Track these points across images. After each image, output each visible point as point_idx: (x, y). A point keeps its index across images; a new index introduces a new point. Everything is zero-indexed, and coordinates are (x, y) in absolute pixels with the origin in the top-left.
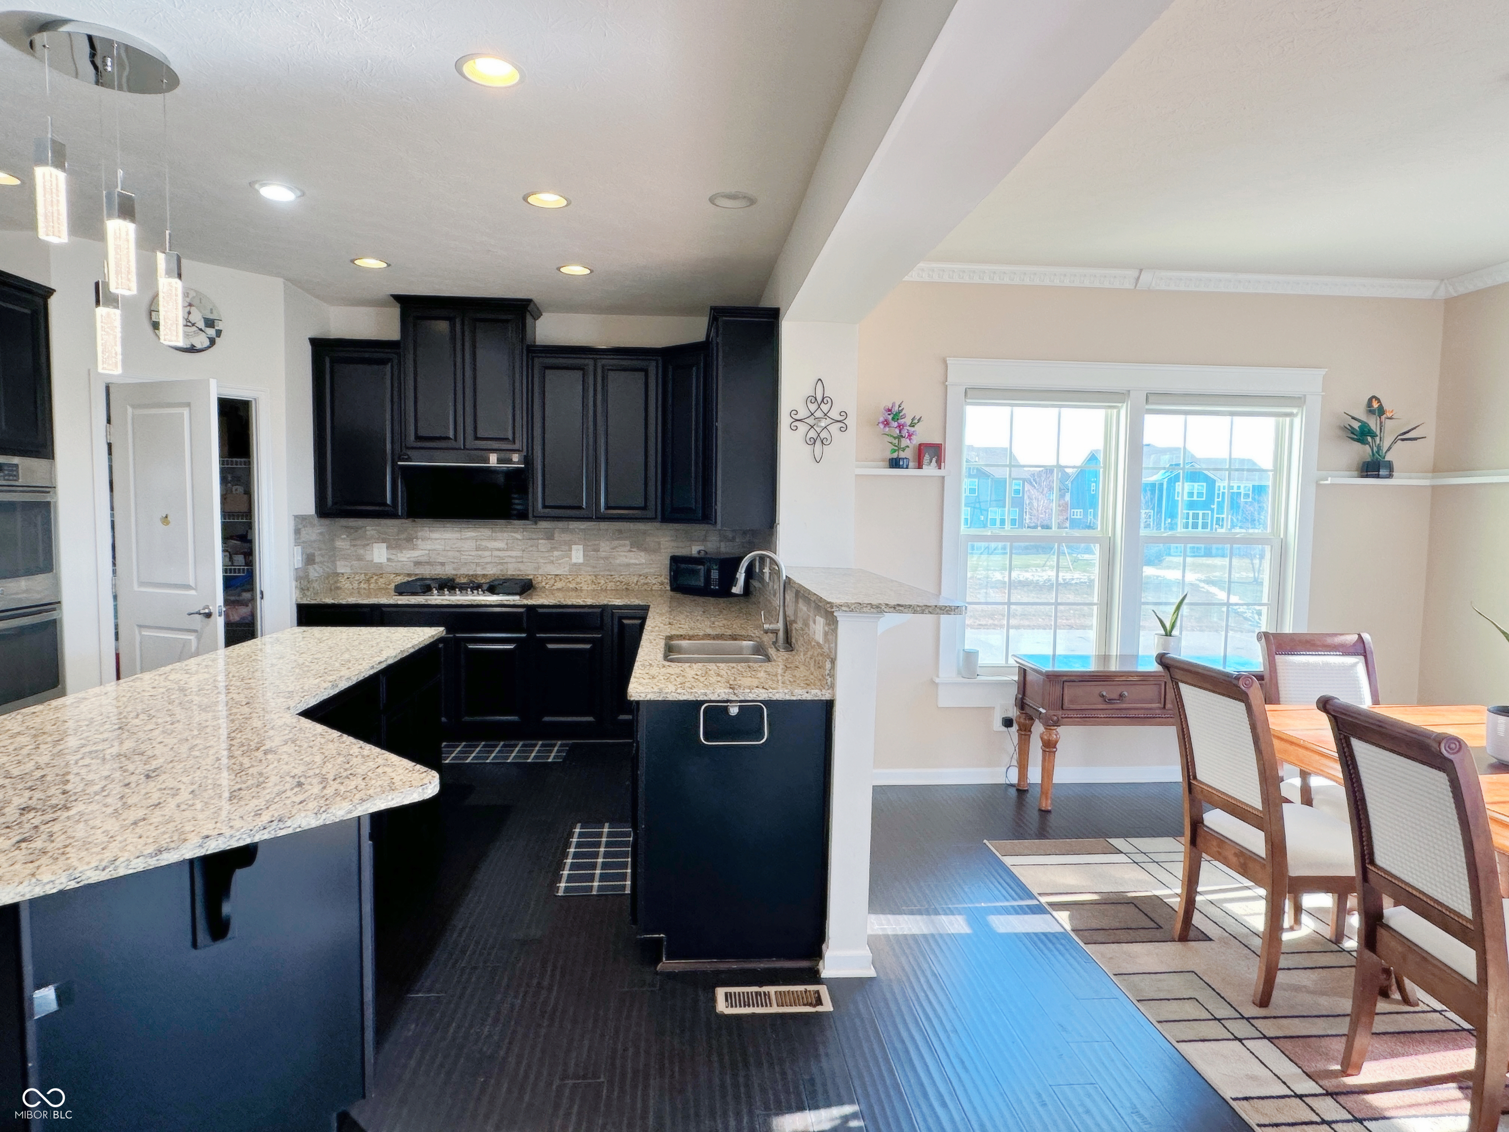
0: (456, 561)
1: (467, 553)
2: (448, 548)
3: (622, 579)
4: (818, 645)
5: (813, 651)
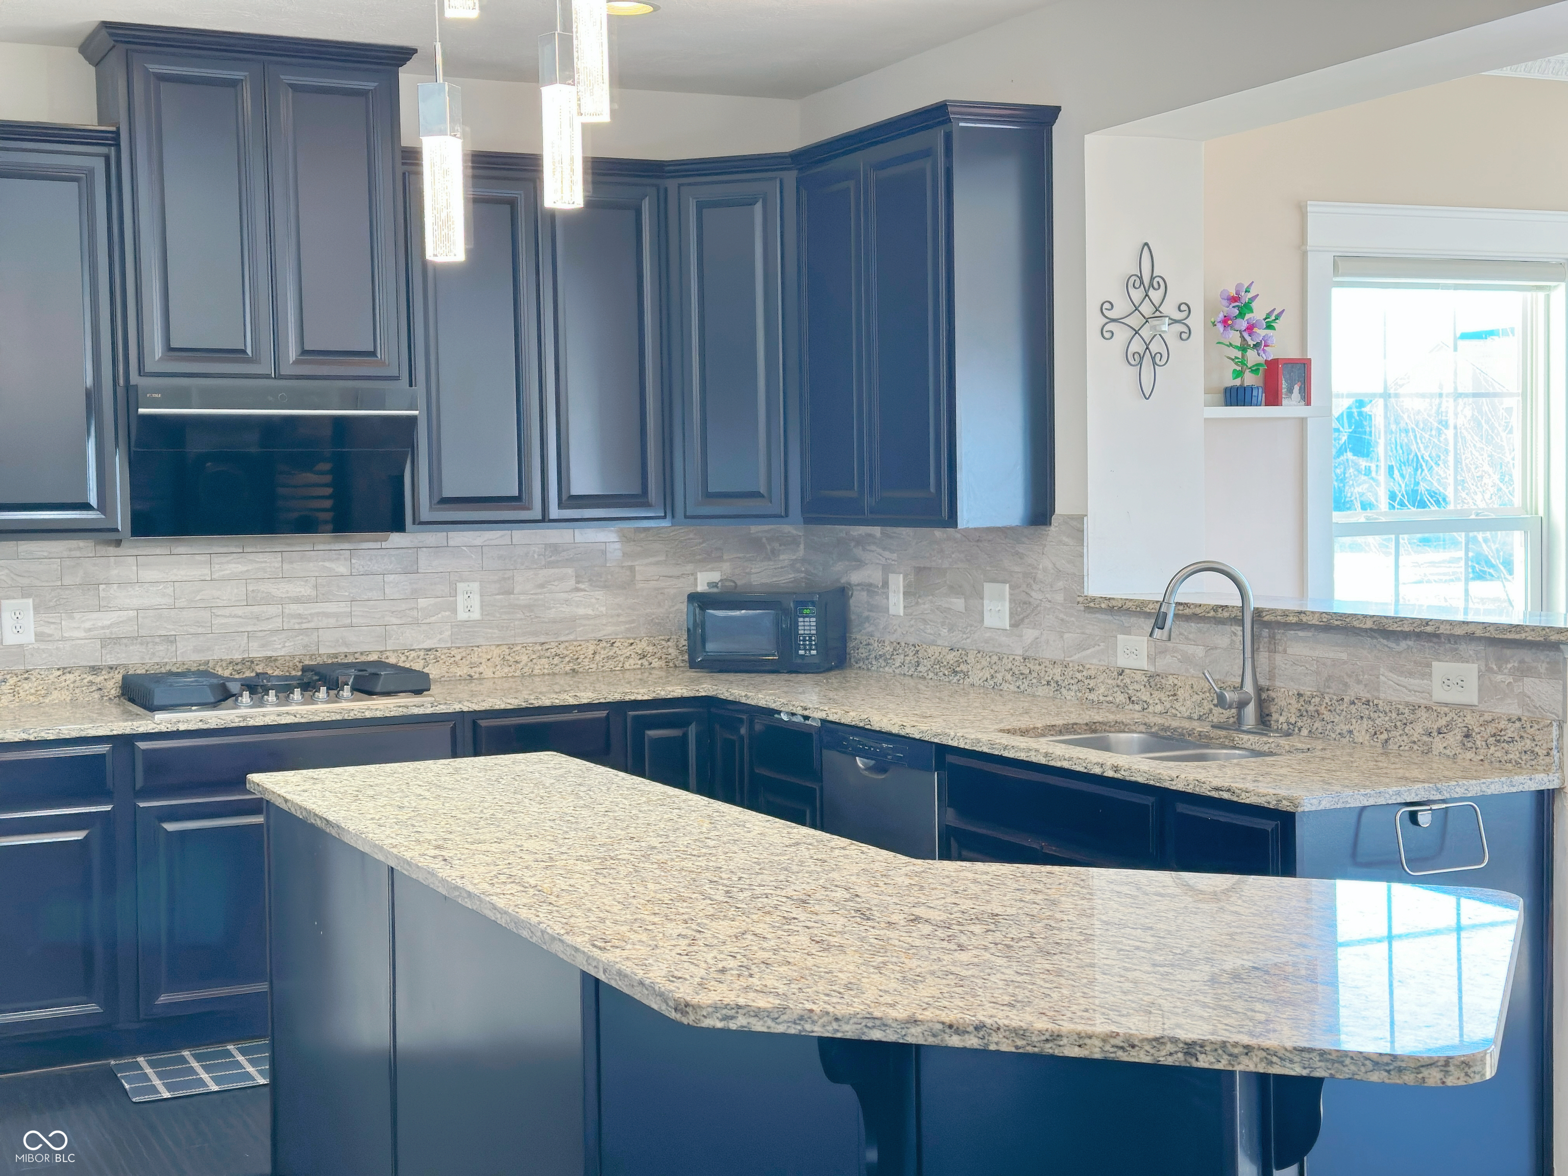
0: (200, 630)
1: (227, 611)
2: (181, 603)
3: (561, 650)
4: (1460, 708)
5: (1442, 722)
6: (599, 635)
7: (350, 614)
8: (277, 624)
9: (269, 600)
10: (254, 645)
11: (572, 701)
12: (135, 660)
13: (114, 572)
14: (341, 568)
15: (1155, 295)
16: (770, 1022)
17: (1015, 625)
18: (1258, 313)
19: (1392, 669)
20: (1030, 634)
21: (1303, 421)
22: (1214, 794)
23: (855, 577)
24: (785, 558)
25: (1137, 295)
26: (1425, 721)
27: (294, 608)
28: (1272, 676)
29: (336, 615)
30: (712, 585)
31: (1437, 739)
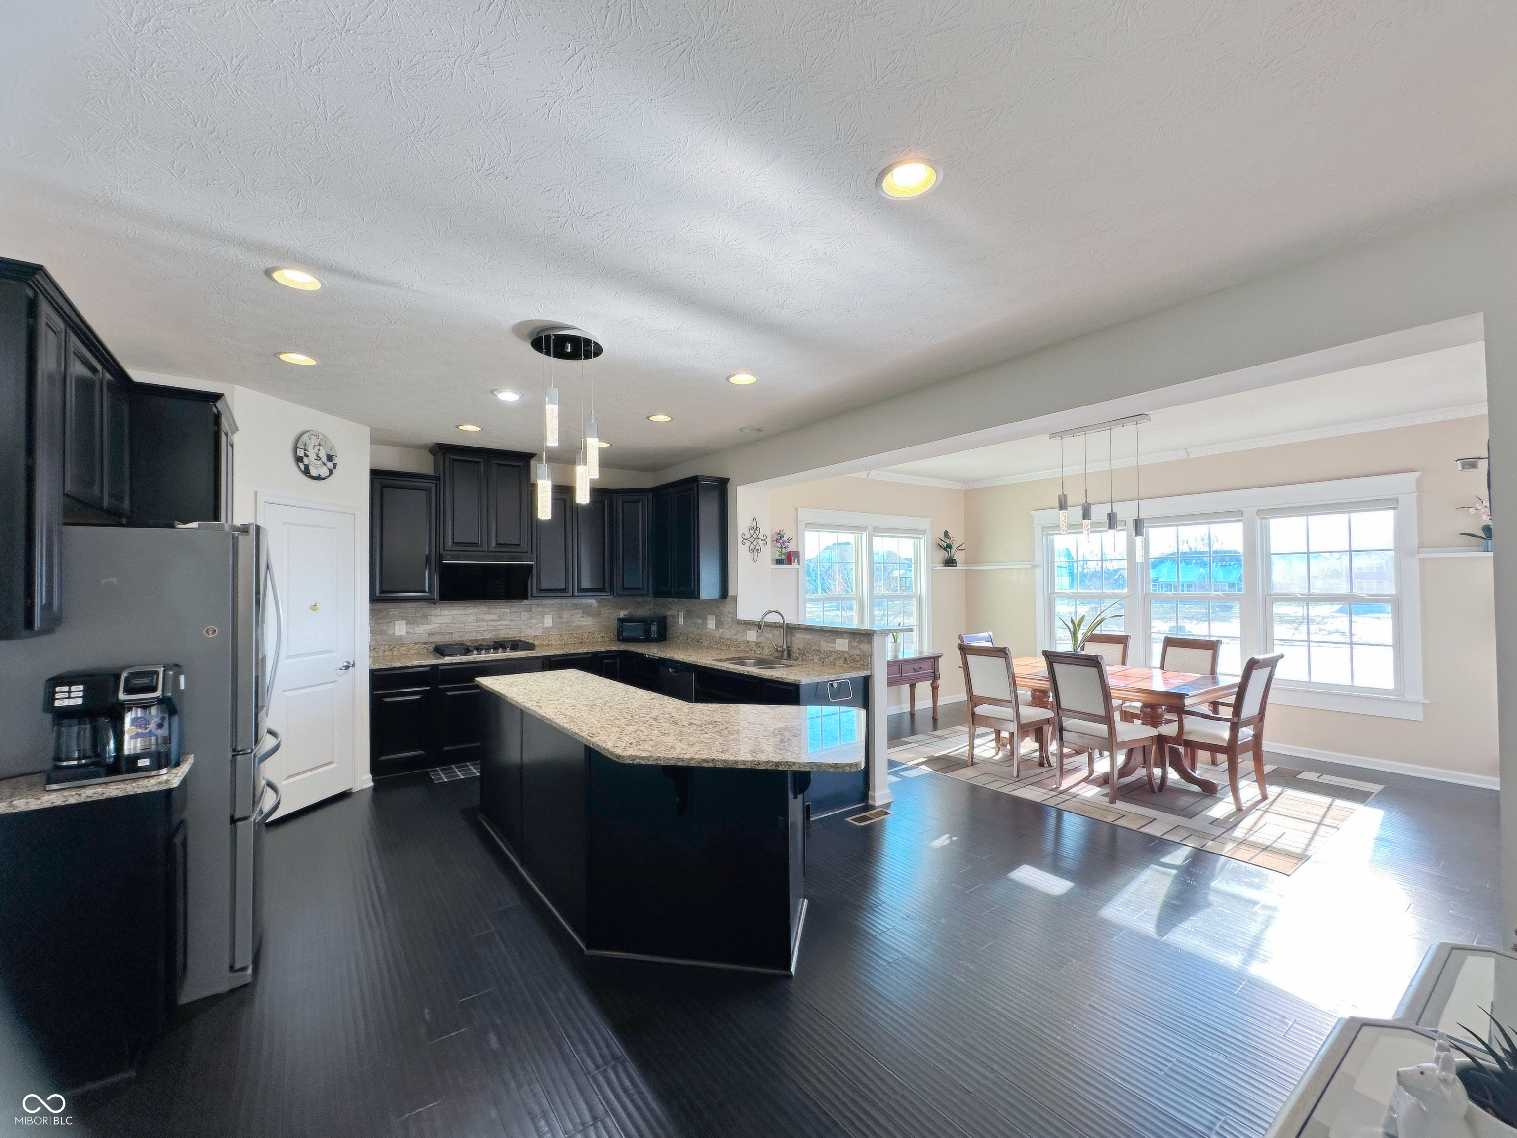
0: (461, 630)
1: (470, 625)
3: (578, 636)
4: (843, 652)
5: (839, 656)
6: (589, 631)
7: (510, 625)
8: (486, 628)
9: (483, 620)
10: (478, 635)
11: (580, 652)
12: (439, 640)
13: (433, 612)
14: (507, 610)
15: (757, 533)
16: (646, 761)
17: (717, 627)
18: (785, 538)
19: (826, 641)
20: (721, 631)
21: (798, 569)
22: (776, 679)
23: (669, 613)
24: (647, 607)
25: (752, 532)
26: (834, 656)
27: (492, 623)
28: (791, 644)
29: (505, 625)
30: (624, 615)
31: (837, 661)
